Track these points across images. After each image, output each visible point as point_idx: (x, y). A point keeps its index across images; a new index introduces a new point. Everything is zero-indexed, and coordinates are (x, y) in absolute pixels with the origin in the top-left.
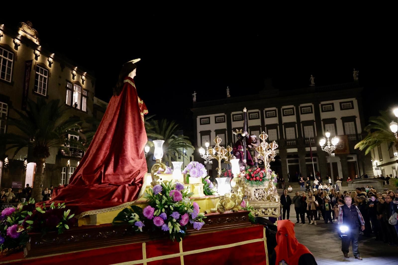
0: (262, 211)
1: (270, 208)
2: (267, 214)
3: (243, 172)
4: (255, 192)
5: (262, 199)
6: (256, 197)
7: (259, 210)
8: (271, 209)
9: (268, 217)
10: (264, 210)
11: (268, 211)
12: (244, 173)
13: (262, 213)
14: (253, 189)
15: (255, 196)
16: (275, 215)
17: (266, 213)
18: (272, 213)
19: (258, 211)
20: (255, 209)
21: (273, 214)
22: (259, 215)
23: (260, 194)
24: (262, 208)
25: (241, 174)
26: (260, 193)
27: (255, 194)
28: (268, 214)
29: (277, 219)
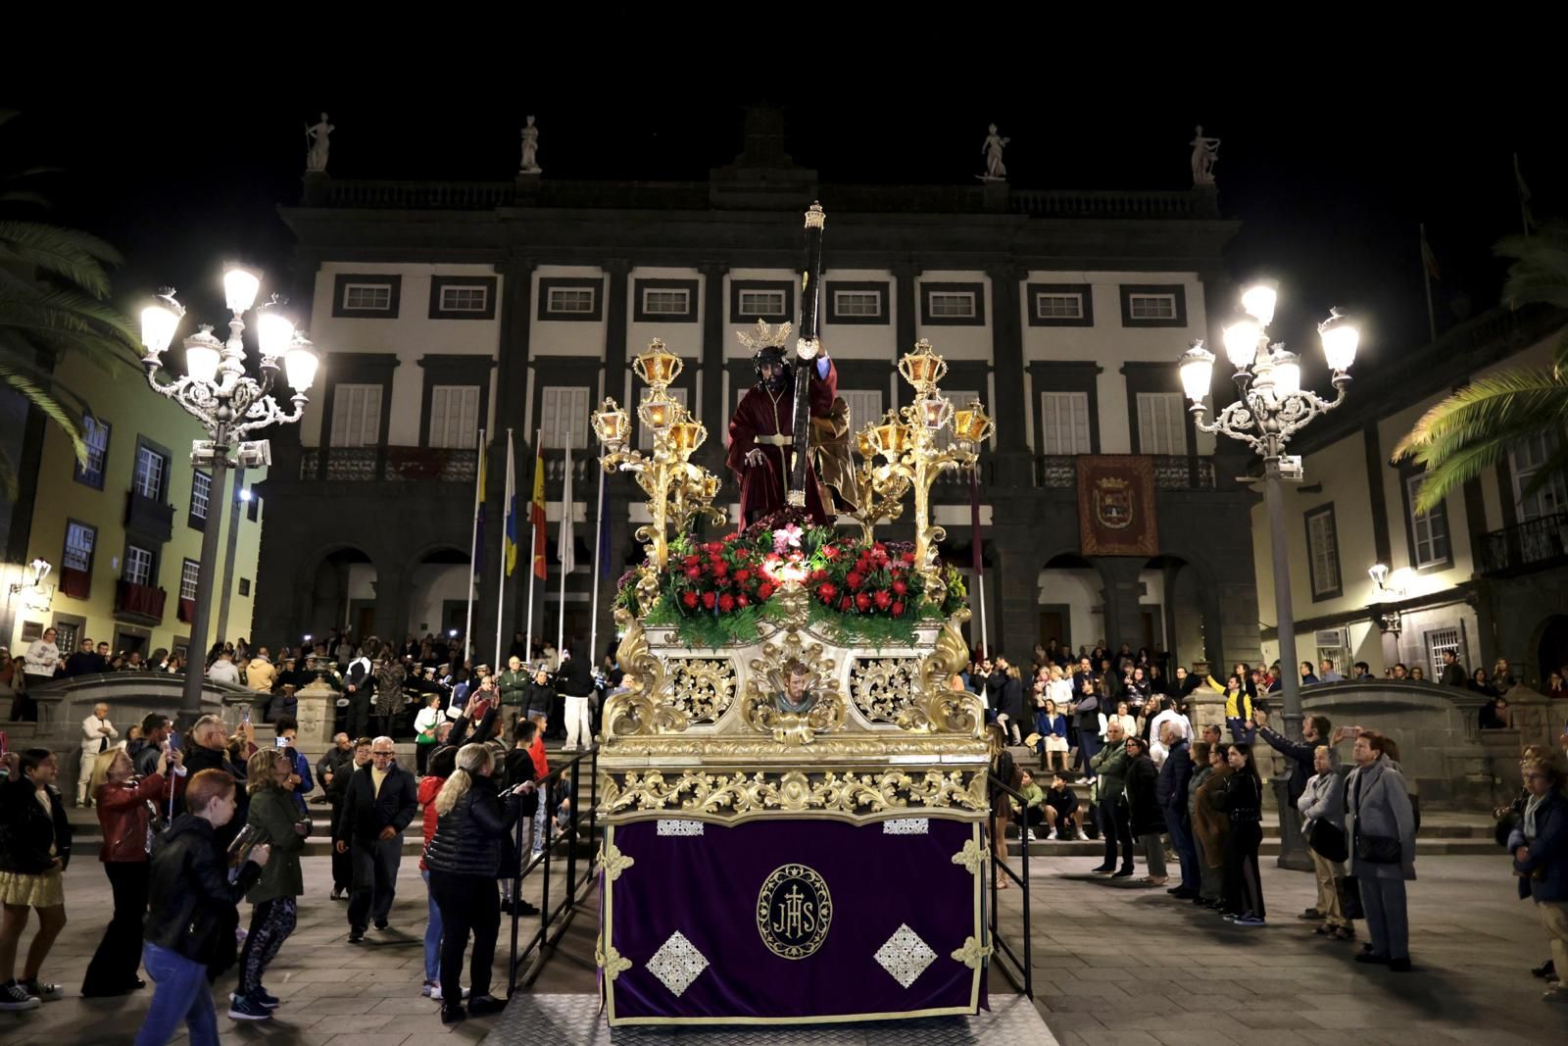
0: (895, 785)
1: (937, 768)
2: (921, 803)
3: (795, 557)
4: (853, 673)
5: (889, 714)
6: (858, 705)
7: (878, 778)
8: (947, 775)
9: (925, 820)
10: (905, 780)
11: (930, 785)
12: (796, 566)
13: (896, 794)
14: (848, 658)
15: (854, 695)
16: (964, 808)
17: (914, 797)
18: (951, 793)
19: (874, 783)
20: (858, 776)
21: (954, 804)
22: (876, 807)
23: (880, 690)
24: (895, 766)
25: (783, 569)
26: (880, 682)
27: (853, 687)
28: (927, 800)
29: (976, 828)
